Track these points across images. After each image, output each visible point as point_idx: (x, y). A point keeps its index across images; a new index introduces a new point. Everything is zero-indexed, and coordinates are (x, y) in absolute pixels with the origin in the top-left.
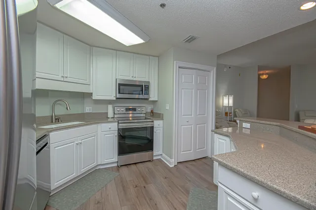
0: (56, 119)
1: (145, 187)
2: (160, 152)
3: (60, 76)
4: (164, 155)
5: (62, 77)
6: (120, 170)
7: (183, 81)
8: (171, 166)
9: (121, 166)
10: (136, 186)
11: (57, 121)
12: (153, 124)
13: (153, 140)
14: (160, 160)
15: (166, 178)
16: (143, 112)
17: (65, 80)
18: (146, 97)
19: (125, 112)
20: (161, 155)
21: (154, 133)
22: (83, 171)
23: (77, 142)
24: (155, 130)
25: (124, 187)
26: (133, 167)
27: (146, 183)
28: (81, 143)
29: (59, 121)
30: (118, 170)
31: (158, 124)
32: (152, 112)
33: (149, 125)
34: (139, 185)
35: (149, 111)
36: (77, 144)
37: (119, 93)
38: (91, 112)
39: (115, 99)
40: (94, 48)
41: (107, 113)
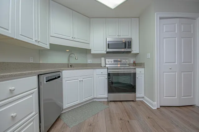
0: (70, 66)
1: (128, 122)
2: (142, 95)
3: (71, 37)
4: (146, 98)
5: (72, 38)
6: (109, 104)
7: (164, 31)
8: (153, 108)
9: (110, 101)
10: (121, 119)
11: (71, 67)
12: (135, 71)
13: (135, 86)
14: (142, 102)
15: (149, 118)
16: (127, 63)
17: (74, 40)
18: (129, 50)
19: (113, 63)
20: (143, 97)
21: (137, 79)
22: (84, 100)
23: (80, 80)
24: (137, 76)
25: (111, 117)
26: (119, 103)
27: (130, 118)
28: (82, 81)
29: (72, 67)
30: (108, 104)
31: (139, 71)
32: (134, 63)
33: (132, 71)
34: (124, 118)
35: (132, 62)
36: (80, 81)
37: (108, 48)
38: (91, 63)
39: (106, 53)
40: (91, 19)
41: (101, 64)
